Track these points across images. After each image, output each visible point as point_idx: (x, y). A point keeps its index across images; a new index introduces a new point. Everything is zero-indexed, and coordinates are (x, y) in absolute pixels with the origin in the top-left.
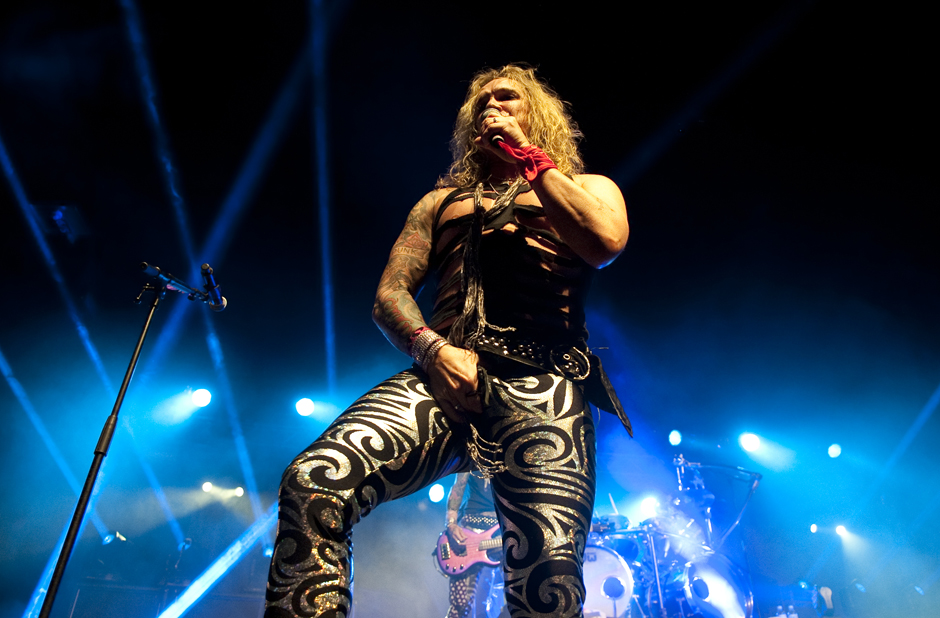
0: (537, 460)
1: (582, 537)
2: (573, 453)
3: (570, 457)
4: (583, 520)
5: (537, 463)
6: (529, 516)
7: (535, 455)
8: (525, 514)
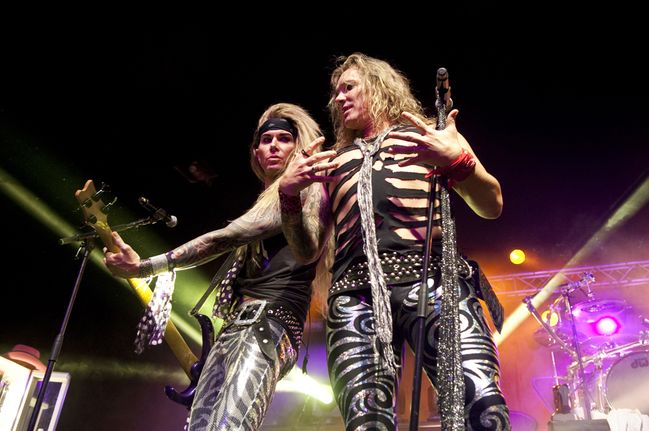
2: (474, 323)
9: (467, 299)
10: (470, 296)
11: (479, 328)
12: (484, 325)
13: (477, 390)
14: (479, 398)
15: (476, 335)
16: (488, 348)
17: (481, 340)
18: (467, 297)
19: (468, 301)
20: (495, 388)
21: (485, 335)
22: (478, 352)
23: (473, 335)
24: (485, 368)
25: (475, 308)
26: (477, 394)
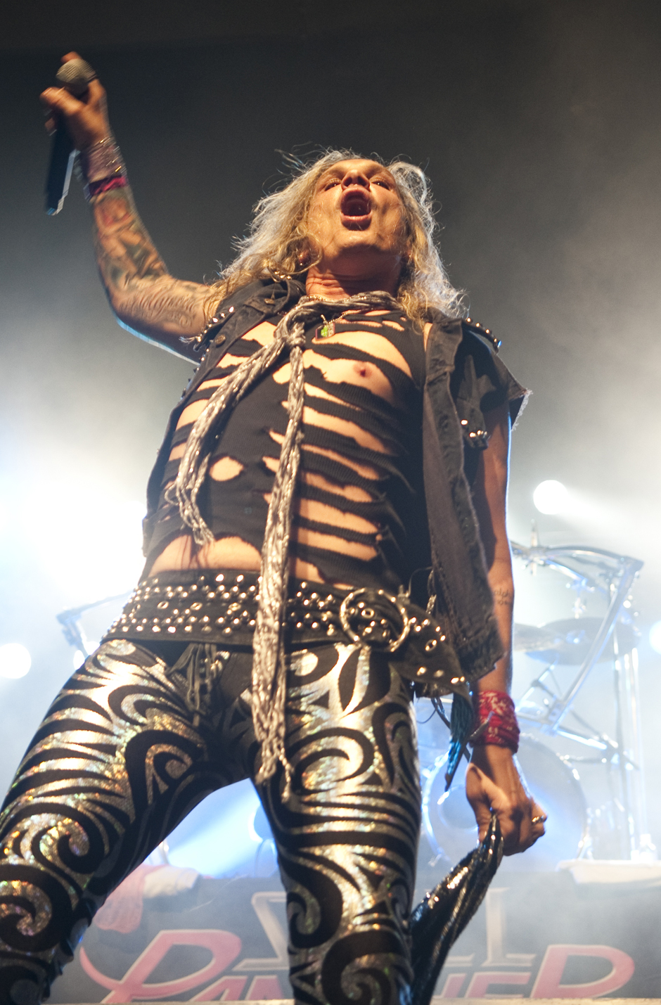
0: (322, 782)
1: (404, 891)
2: (376, 761)
3: (371, 769)
4: (401, 862)
5: (323, 787)
6: (318, 867)
7: (320, 775)
8: (310, 864)
9: (377, 704)
10: (387, 699)
11: (383, 776)
12: (398, 768)
13: (345, 914)
14: (347, 933)
15: (373, 789)
16: (391, 819)
17: (381, 803)
18: (378, 699)
19: (378, 709)
20: (384, 916)
21: (394, 791)
22: (367, 828)
23: (364, 789)
24: (373, 865)
25: (389, 725)
26: (343, 924)
